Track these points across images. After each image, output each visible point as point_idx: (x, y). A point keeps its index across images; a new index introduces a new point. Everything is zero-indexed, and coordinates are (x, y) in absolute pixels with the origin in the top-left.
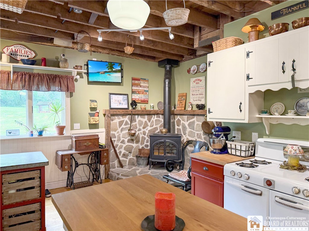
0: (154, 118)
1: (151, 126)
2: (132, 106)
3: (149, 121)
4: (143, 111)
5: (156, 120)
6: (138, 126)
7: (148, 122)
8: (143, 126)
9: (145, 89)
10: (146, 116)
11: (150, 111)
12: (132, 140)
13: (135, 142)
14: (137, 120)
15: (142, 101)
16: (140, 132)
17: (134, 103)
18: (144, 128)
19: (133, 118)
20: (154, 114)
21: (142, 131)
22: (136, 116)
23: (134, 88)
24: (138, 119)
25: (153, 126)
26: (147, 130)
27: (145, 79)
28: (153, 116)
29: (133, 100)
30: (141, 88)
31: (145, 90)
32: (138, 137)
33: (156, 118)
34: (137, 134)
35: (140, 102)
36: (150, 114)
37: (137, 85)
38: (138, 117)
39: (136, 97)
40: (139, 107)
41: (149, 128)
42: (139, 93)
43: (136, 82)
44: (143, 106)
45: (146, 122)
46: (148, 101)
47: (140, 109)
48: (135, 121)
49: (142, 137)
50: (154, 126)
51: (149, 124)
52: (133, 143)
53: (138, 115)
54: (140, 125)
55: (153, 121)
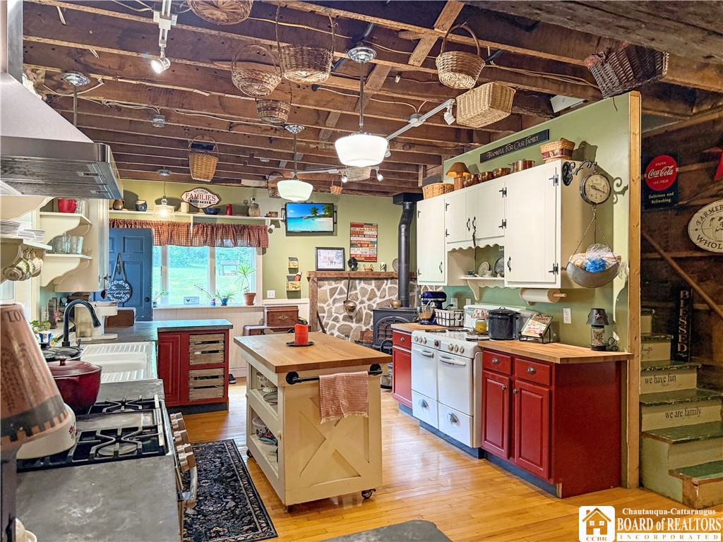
0: (387, 285)
1: (381, 298)
2: (350, 266)
3: (379, 290)
4: (367, 273)
5: (389, 288)
6: (359, 296)
7: (376, 290)
8: (367, 296)
9: (372, 240)
10: (373, 282)
11: (379, 274)
12: (351, 318)
13: (354, 320)
14: (358, 288)
15: (366, 258)
16: (362, 305)
17: (353, 262)
18: (369, 299)
19: (352, 283)
20: (387, 279)
21: (366, 305)
22: (357, 282)
23: (354, 239)
24: (360, 285)
25: (384, 297)
26: (374, 302)
27: (372, 225)
28: (385, 281)
29: (352, 256)
30: (364, 239)
31: (371, 242)
32: (360, 313)
33: (389, 285)
34: (358, 308)
35: (363, 259)
36: (379, 278)
37: (358, 234)
38: (359, 283)
39: (357, 251)
40: (362, 267)
41: (378, 300)
42: (361, 247)
43: (357, 229)
44: (368, 265)
45: (372, 290)
46: (376, 258)
47: (363, 270)
48: (356, 289)
49: (367, 314)
50: (387, 298)
51: (378, 294)
52: (352, 322)
53: (360, 279)
54: (363, 295)
55: (384, 290)
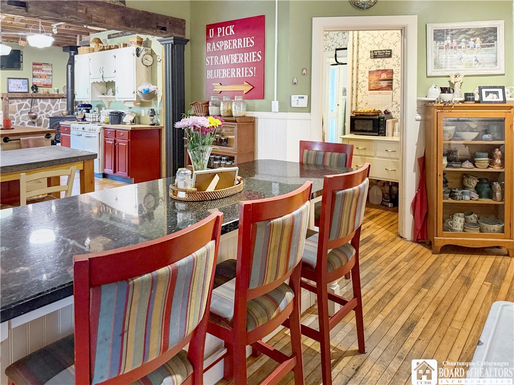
0: (59, 102)
1: (54, 110)
2: (33, 90)
3: (53, 105)
4: (45, 95)
5: (61, 104)
6: (39, 109)
7: (51, 105)
8: (45, 109)
9: (48, 73)
10: (49, 100)
11: (54, 95)
12: (34, 123)
13: (36, 124)
14: (39, 104)
15: (44, 85)
16: (42, 115)
17: (35, 87)
18: (47, 111)
19: (34, 101)
20: (59, 98)
21: (44, 115)
22: (38, 100)
23: (36, 73)
24: (40, 102)
25: (57, 110)
26: (50, 113)
27: (48, 64)
28: (58, 100)
29: (34, 84)
30: (43, 73)
31: (48, 75)
32: (40, 120)
33: (61, 102)
34: (38, 117)
35: (42, 86)
36: (53, 98)
37: (38, 69)
38: (39, 101)
39: (37, 81)
40: (41, 91)
41: (53, 112)
42: (41, 78)
43: (38, 67)
44: (46, 90)
45: (49, 105)
46: (51, 85)
47: (42, 93)
48: (37, 104)
49: (45, 120)
50: (59, 110)
51: (53, 107)
52: (35, 126)
53: (40, 98)
54: (42, 108)
55: (57, 105)
